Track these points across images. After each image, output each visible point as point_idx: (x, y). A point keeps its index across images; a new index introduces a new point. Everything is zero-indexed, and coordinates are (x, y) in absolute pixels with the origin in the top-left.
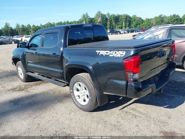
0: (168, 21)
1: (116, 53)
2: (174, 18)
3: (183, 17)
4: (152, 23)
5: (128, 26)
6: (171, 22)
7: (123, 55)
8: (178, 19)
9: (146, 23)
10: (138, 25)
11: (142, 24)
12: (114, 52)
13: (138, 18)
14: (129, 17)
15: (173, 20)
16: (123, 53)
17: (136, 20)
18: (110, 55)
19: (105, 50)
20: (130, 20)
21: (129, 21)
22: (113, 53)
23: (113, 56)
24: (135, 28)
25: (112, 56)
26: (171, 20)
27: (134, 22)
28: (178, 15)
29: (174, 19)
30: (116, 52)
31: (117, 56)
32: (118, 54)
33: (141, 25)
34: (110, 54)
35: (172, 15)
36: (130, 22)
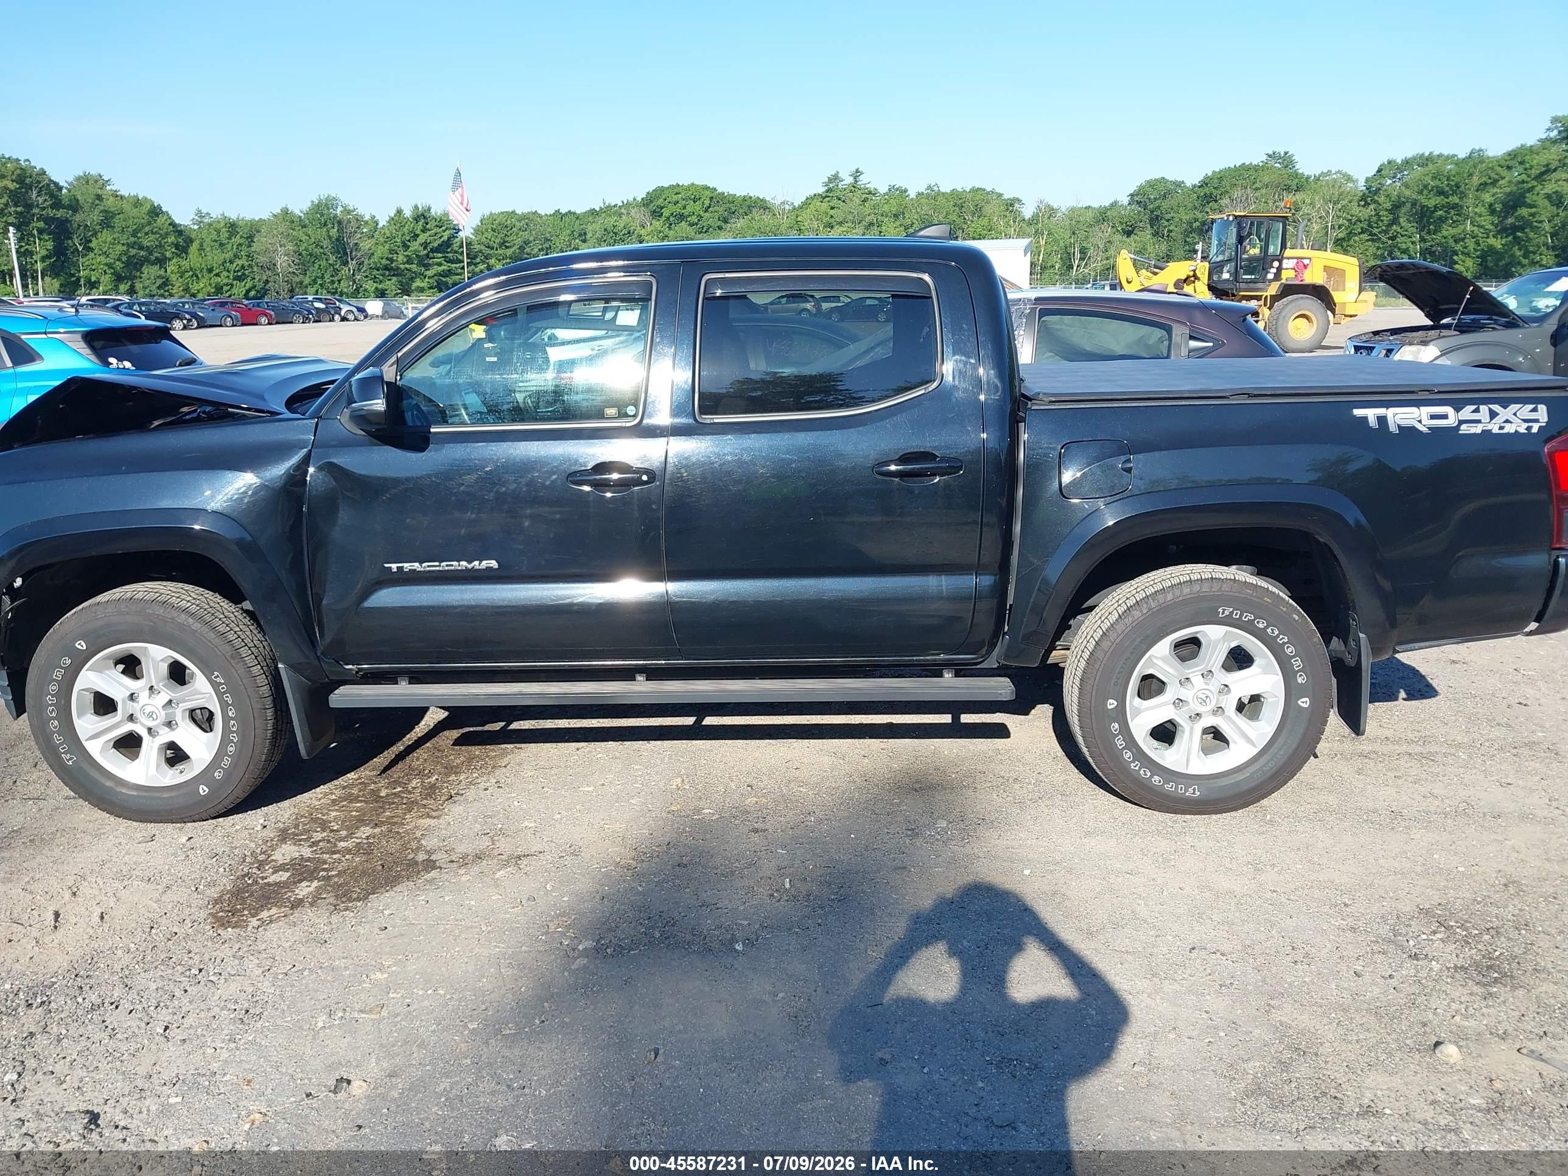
0: (382, 251)
1: (1493, 415)
2: (422, 238)
3: (477, 231)
4: (262, 259)
5: (53, 271)
6: (409, 261)
7: (1536, 421)
8: (447, 244)
9: (215, 257)
10: (145, 269)
11: (185, 264)
12: (1484, 409)
13: (137, 203)
14: (52, 190)
15: (415, 246)
16: (1533, 416)
17: (118, 222)
18: (1463, 427)
19: (1418, 404)
20: (60, 213)
21: (48, 220)
22: (1475, 416)
23: (1486, 433)
24: (123, 287)
25: (1479, 431)
26: (406, 247)
27: (106, 236)
28: (446, 214)
29: (425, 245)
30: (1496, 408)
31: (1509, 429)
32: (1507, 421)
33: (171, 267)
34: (1461, 422)
35: (408, 213)
36: (60, 230)
